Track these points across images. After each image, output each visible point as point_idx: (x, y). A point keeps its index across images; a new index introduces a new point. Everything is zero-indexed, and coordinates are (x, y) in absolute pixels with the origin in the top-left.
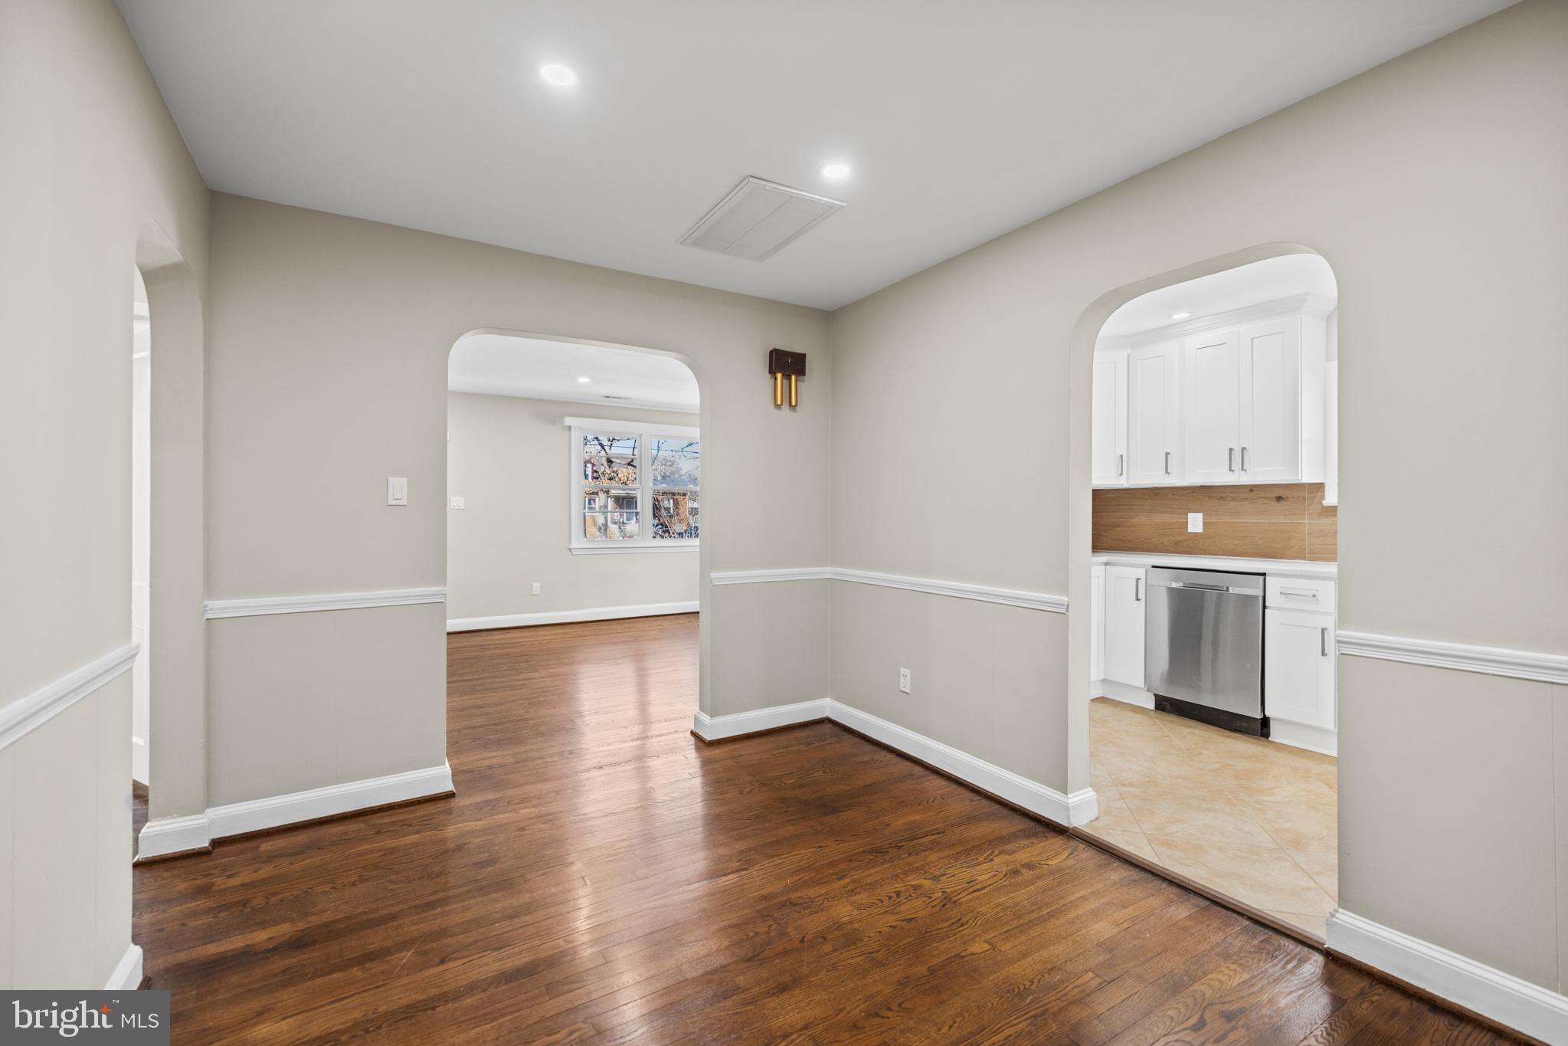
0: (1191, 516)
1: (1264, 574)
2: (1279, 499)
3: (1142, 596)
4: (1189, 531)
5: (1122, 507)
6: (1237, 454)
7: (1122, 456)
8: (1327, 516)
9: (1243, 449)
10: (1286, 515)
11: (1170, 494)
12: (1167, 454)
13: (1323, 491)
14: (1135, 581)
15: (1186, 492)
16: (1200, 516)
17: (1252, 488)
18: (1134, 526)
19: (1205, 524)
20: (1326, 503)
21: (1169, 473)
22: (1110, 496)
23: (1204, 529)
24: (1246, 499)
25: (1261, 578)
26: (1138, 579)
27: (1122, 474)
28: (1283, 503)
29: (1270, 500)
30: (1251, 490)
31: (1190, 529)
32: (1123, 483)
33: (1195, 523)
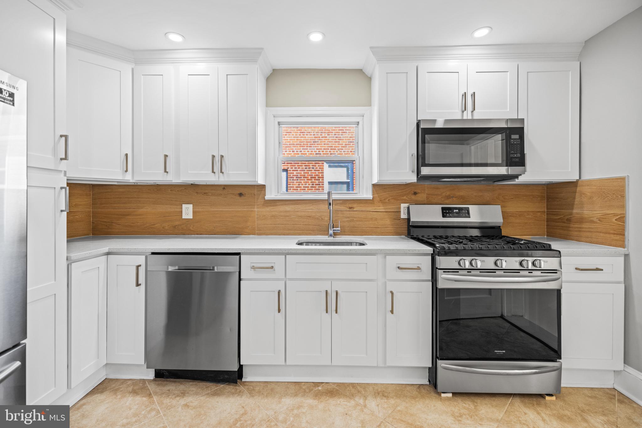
0: (184, 206)
1: (239, 254)
2: (241, 195)
3: (142, 280)
4: (183, 217)
5: (131, 199)
6: (217, 159)
7: (127, 155)
8: (267, 206)
9: (222, 156)
10: (244, 206)
11: (169, 190)
12: (166, 156)
13: (265, 190)
14: (135, 268)
15: (181, 189)
16: (191, 206)
17: (225, 187)
18: (140, 215)
19: (194, 212)
20: (268, 197)
21: (167, 172)
22: (121, 190)
23: (193, 216)
24: (220, 195)
25: (238, 257)
26: (138, 267)
27: (126, 171)
28: (242, 197)
29: (235, 195)
30: (224, 188)
31: (184, 216)
32: (129, 178)
33: (188, 212)
